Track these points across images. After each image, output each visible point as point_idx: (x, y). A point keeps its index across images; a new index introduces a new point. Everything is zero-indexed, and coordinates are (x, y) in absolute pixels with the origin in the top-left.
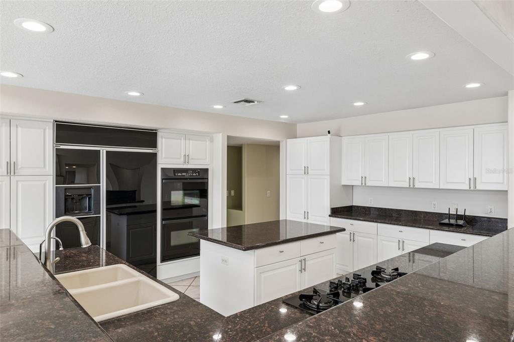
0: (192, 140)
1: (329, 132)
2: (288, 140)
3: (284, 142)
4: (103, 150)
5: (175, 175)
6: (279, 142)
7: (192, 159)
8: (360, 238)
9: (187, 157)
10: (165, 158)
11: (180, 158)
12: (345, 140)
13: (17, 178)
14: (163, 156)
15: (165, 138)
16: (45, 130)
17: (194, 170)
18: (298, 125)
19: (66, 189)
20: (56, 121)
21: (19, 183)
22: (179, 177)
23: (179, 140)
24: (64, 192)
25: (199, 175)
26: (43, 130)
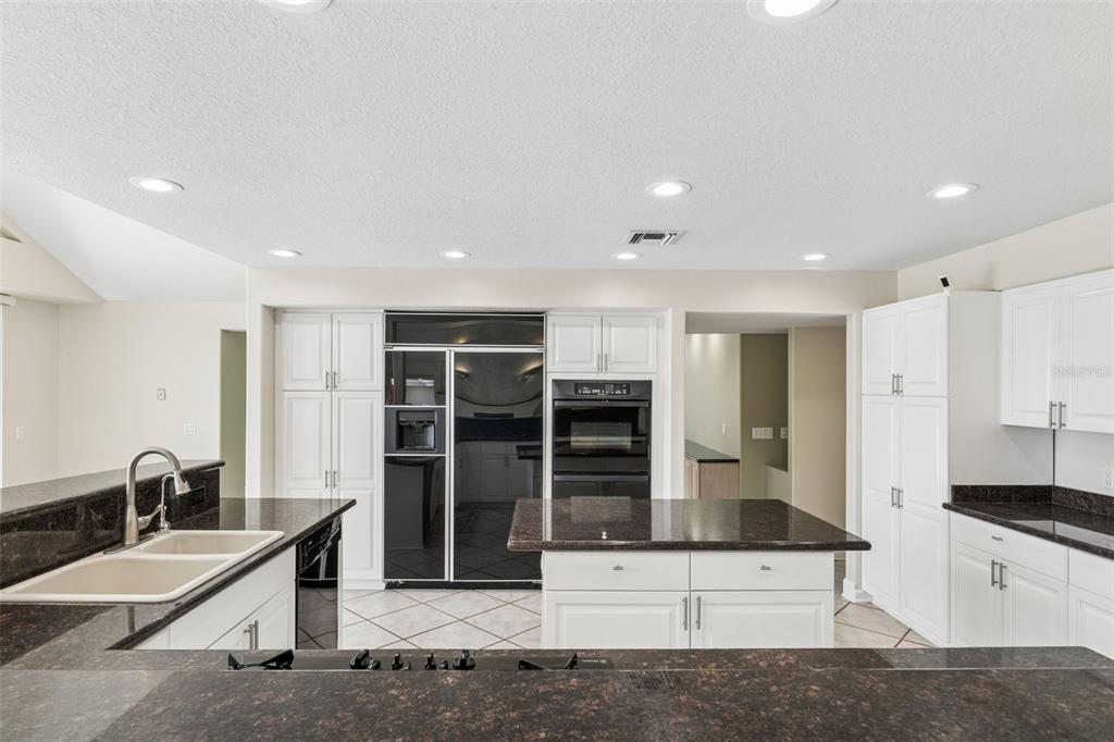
0: (615, 326)
1: (945, 282)
2: (865, 311)
3: (854, 316)
4: (450, 352)
5: (576, 391)
6: (843, 319)
7: (615, 362)
8: (1019, 582)
9: (603, 360)
10: (560, 362)
11: (591, 361)
12: (1008, 298)
13: (340, 394)
14: (557, 359)
15: (560, 326)
16: (372, 325)
17: (618, 384)
18: (900, 274)
19: (399, 412)
20: (387, 311)
21: (342, 401)
22: (584, 397)
23: (588, 329)
24: (395, 416)
25: (628, 393)
26: (369, 326)
